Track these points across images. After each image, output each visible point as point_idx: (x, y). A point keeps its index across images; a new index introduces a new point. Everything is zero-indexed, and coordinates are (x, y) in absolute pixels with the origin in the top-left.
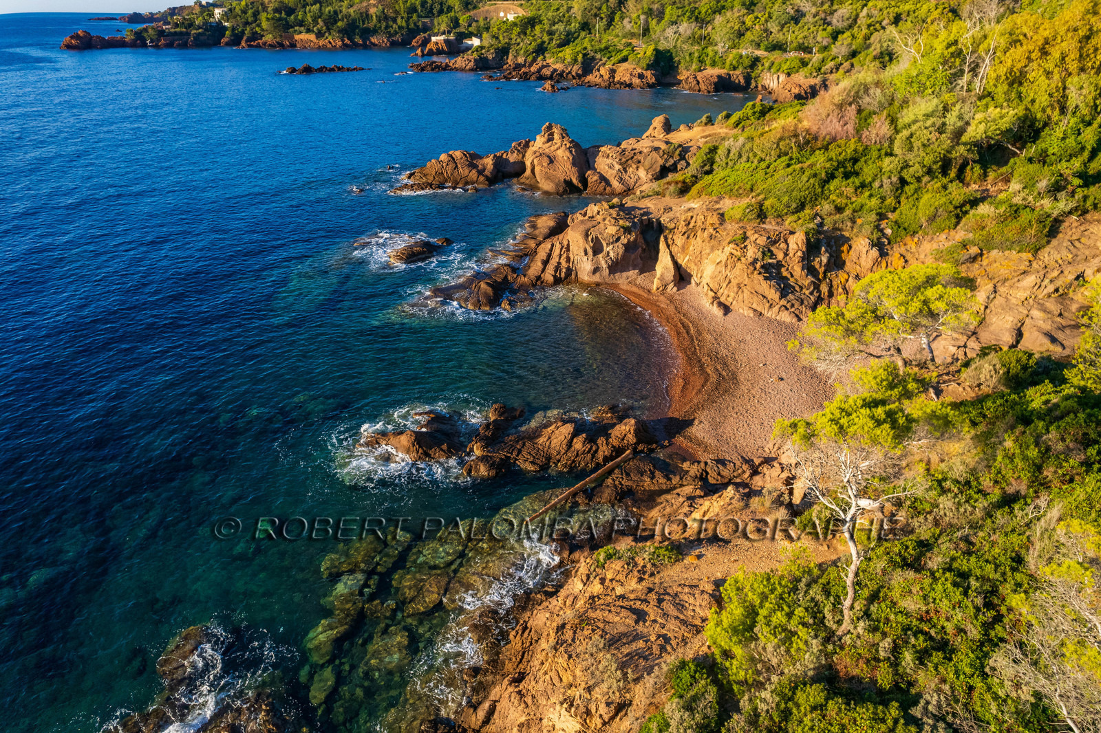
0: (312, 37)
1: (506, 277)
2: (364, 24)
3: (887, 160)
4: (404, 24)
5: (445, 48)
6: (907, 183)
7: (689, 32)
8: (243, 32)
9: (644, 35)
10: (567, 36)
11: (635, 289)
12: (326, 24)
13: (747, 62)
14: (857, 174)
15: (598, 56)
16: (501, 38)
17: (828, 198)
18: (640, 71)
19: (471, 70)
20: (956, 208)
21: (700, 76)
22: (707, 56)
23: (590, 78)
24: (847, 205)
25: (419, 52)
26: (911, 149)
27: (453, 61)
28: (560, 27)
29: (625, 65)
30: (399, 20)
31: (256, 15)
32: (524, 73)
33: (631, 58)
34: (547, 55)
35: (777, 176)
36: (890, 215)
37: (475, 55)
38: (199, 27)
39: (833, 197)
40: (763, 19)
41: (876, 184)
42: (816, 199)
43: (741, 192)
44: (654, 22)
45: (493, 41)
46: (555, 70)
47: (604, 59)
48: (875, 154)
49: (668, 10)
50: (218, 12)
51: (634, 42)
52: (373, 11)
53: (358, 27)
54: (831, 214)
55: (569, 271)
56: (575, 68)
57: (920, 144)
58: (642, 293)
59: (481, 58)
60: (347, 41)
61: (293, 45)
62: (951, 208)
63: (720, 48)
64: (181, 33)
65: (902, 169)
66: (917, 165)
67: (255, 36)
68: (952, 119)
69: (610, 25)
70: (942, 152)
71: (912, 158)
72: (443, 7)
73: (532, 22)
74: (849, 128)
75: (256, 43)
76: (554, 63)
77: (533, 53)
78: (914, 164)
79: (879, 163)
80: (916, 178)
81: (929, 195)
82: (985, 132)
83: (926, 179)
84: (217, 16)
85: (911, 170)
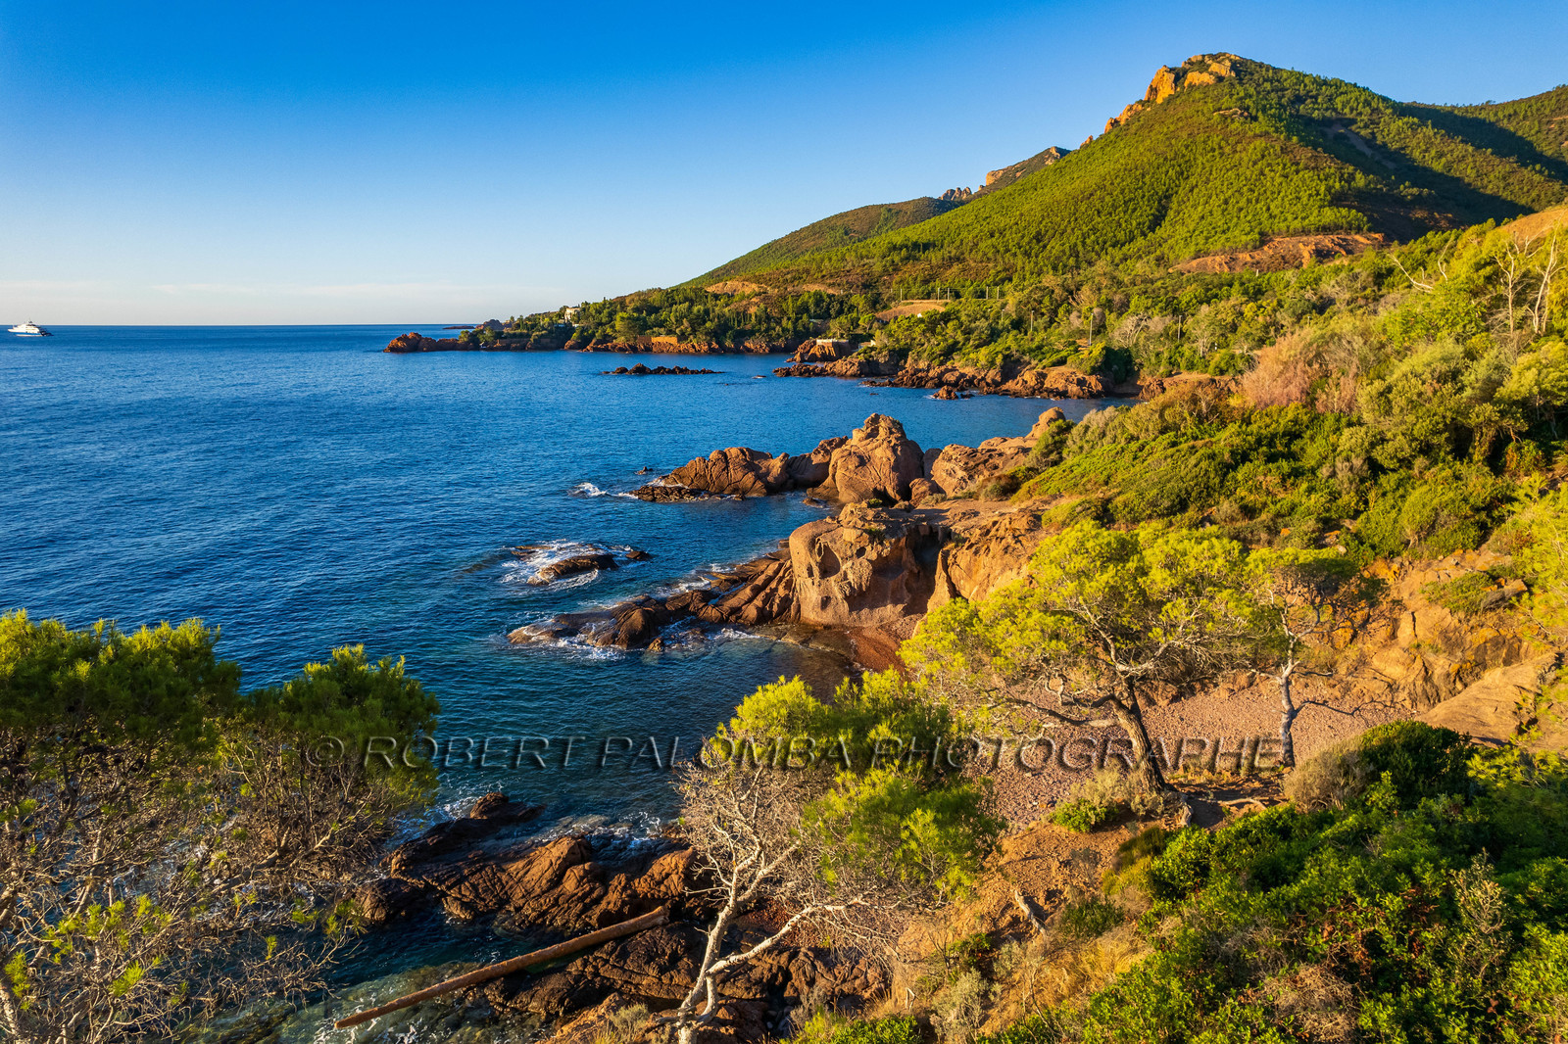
0: (673, 340)
2: (739, 322)
3: (1347, 432)
4: (790, 326)
5: (833, 353)
6: (1384, 471)
7: (1160, 328)
8: (593, 335)
9: (1096, 332)
10: (991, 335)
11: (883, 637)
12: (692, 324)
13: (1241, 363)
14: (1291, 456)
15: (1026, 358)
16: (901, 337)
17: (1232, 493)
18: (1080, 376)
19: (853, 376)
20: (1477, 510)
21: (1167, 382)
22: (1182, 356)
23: (1010, 385)
24: (1265, 505)
25: (798, 357)
26: (1388, 413)
27: (831, 365)
28: (982, 324)
29: (1062, 369)
30: (784, 322)
31: (611, 315)
32: (918, 378)
33: (1069, 361)
34: (956, 357)
35: (1150, 460)
36: (1347, 523)
37: (861, 358)
38: (544, 329)
39: (1241, 492)
41: (1324, 472)
42: (1209, 495)
43: (1089, 486)
44: (1113, 316)
45: (890, 343)
46: (963, 375)
47: (1034, 363)
48: (1329, 423)
49: (1133, 303)
50: (568, 311)
51: (1081, 341)
52: (753, 310)
53: (732, 328)
54: (1233, 519)
56: (991, 373)
57: (1403, 402)
59: (869, 361)
60: (715, 345)
61: (648, 350)
62: (1466, 510)
63: (1201, 346)
64: (521, 335)
65: (1373, 445)
66: (1400, 437)
67: (605, 339)
68: (1477, 373)
69: (1052, 321)
70: (1449, 414)
71: (1389, 427)
72: (843, 307)
73: (946, 318)
74: (1294, 390)
75: (604, 346)
76: (963, 367)
77: (940, 355)
78: (1394, 436)
79: (1333, 438)
80: (1400, 461)
81: (1425, 488)
82: (1538, 383)
83: (1420, 462)
84: (568, 317)
85: (1390, 447)
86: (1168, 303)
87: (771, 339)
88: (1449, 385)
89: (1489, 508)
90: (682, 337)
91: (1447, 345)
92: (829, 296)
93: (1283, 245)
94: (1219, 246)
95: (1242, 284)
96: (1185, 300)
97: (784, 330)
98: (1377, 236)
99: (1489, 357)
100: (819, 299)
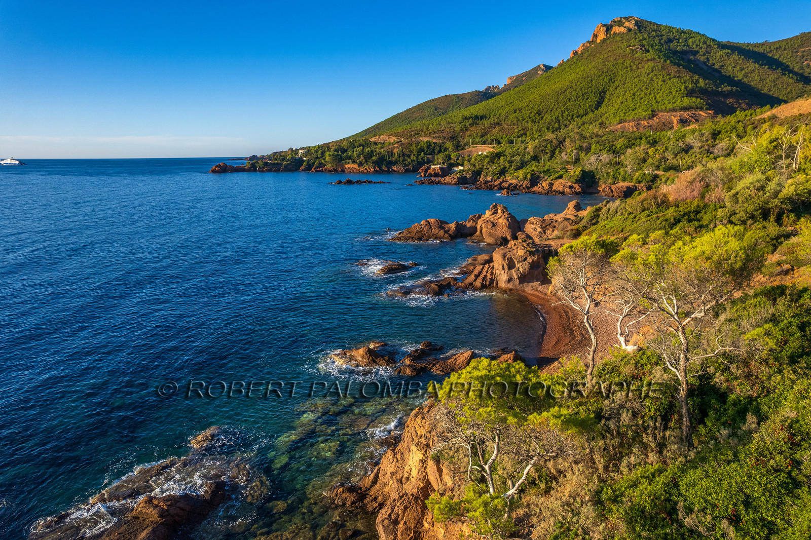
0: (356, 166)
1: (449, 283)
2: (389, 158)
3: (720, 211)
4: (415, 159)
5: (440, 173)
7: (607, 160)
8: (314, 163)
9: (576, 162)
10: (522, 164)
11: (536, 293)
12: (365, 158)
13: (648, 178)
14: (698, 220)
15: (542, 175)
16: (477, 165)
18: (570, 184)
19: (454, 184)
20: (772, 239)
21: (613, 187)
22: (620, 174)
23: (535, 189)
25: (422, 174)
26: (737, 202)
27: (443, 179)
28: (518, 158)
29: (561, 180)
30: (412, 157)
31: (323, 153)
32: (490, 185)
33: (564, 177)
34: (506, 175)
35: (639, 222)
37: (458, 175)
38: (289, 160)
40: (661, 150)
41: (712, 226)
44: (583, 154)
45: (472, 168)
46: (511, 184)
47: (546, 177)
48: (712, 207)
49: (593, 148)
50: (300, 151)
51: (568, 167)
52: (395, 150)
53: (385, 160)
55: (492, 280)
56: (525, 182)
57: (743, 199)
58: (540, 295)
59: (462, 177)
60: (377, 168)
61: (343, 171)
63: (629, 169)
64: (277, 163)
65: (731, 215)
66: (742, 212)
67: (321, 165)
68: (772, 186)
69: (552, 157)
70: (761, 203)
71: (738, 208)
72: (442, 149)
73: (498, 155)
74: (696, 193)
75: (320, 169)
76: (511, 180)
77: (497, 174)
78: (740, 212)
79: (714, 213)
80: (741, 221)
81: (752, 232)
82: (796, 191)
83: (750, 222)
84: (300, 154)
85: (738, 216)
86: (611, 148)
87: (406, 165)
88: (761, 192)
89: (778, 238)
90: (360, 164)
91: (758, 175)
92: (434, 143)
93: (663, 116)
94: (631, 117)
95: (646, 138)
96: (619, 146)
97: (412, 161)
98: (710, 112)
99: (776, 180)
100: (429, 145)
